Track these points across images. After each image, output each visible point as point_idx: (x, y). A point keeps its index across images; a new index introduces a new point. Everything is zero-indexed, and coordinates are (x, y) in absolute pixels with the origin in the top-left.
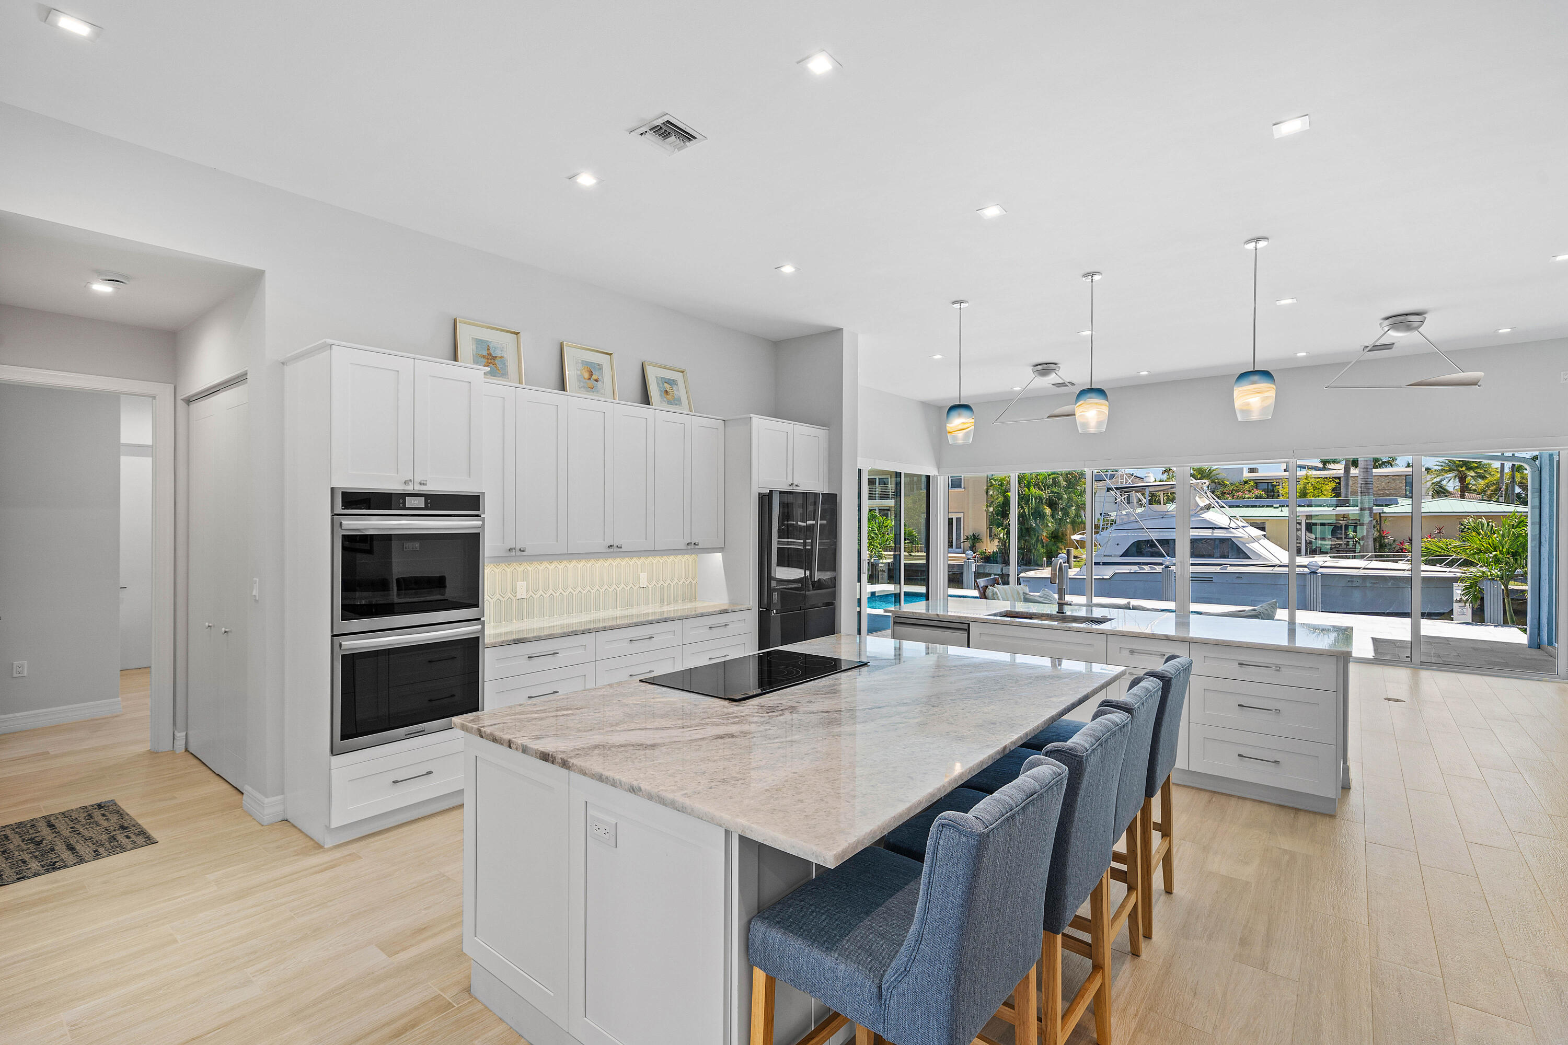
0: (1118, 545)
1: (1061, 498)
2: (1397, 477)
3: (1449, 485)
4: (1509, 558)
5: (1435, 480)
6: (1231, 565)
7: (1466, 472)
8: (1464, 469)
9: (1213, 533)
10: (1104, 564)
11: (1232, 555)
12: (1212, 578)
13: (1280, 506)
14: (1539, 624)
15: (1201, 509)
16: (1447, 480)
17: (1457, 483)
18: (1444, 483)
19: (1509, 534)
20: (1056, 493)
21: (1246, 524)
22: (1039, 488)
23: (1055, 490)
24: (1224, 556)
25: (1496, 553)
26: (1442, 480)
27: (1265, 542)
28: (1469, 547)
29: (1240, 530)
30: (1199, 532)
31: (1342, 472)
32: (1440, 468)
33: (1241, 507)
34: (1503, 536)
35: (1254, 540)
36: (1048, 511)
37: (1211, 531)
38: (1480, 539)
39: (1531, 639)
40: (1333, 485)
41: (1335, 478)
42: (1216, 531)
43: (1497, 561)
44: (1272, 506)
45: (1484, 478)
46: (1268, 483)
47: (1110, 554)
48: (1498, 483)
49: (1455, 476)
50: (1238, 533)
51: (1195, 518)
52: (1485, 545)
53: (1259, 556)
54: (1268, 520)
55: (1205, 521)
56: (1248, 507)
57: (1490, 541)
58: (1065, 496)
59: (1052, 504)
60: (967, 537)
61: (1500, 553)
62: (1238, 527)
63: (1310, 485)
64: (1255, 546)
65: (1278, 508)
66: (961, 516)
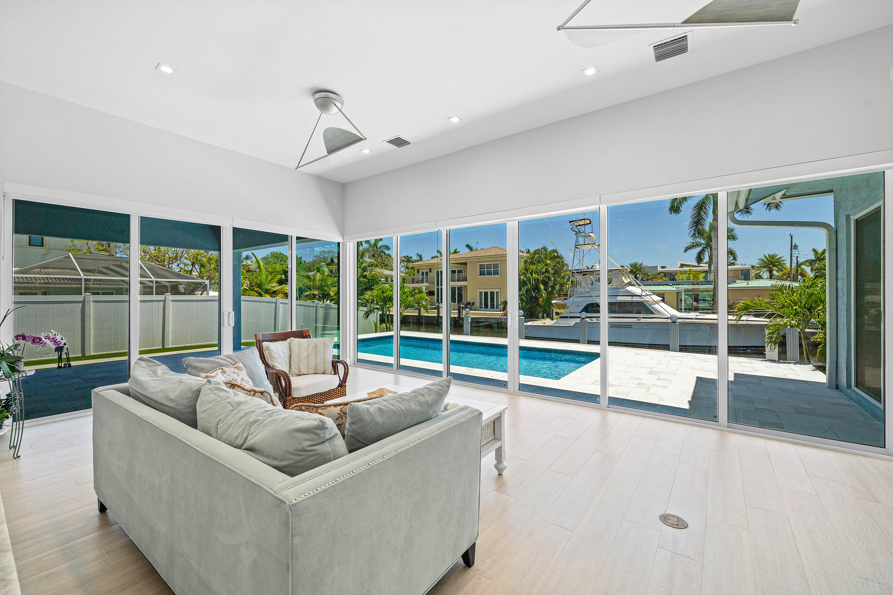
0: (578, 306)
1: (550, 280)
2: (737, 271)
3: (764, 275)
4: (806, 311)
5: (757, 272)
6: (643, 318)
7: (773, 268)
8: (771, 266)
9: (632, 299)
10: (571, 317)
11: (643, 312)
12: (632, 325)
13: (673, 285)
14: (837, 368)
15: (626, 284)
16: (763, 272)
17: (768, 274)
18: (761, 274)
19: (805, 293)
20: (548, 277)
21: (652, 294)
22: (538, 275)
23: (547, 275)
24: (640, 313)
25: (796, 307)
26: (760, 272)
27: (662, 304)
28: (776, 303)
29: (648, 297)
30: (624, 298)
31: (707, 268)
32: (759, 265)
33: (652, 285)
34: (800, 295)
35: (656, 302)
36: (542, 287)
37: (631, 297)
38: (784, 297)
39: (830, 379)
40: (704, 274)
41: (705, 271)
42: (634, 297)
43: (796, 314)
44: (668, 285)
45: (782, 271)
46: (671, 274)
47: (573, 312)
48: (789, 274)
49: (767, 270)
50: (647, 299)
51: (622, 289)
52: (788, 302)
53: (659, 312)
54: (666, 292)
55: (628, 291)
56: (655, 285)
57: (791, 299)
58: (553, 279)
59: (545, 284)
60: (502, 302)
61: (800, 308)
62: (647, 295)
63: (692, 275)
64: (657, 306)
65: (671, 286)
66: (498, 290)
